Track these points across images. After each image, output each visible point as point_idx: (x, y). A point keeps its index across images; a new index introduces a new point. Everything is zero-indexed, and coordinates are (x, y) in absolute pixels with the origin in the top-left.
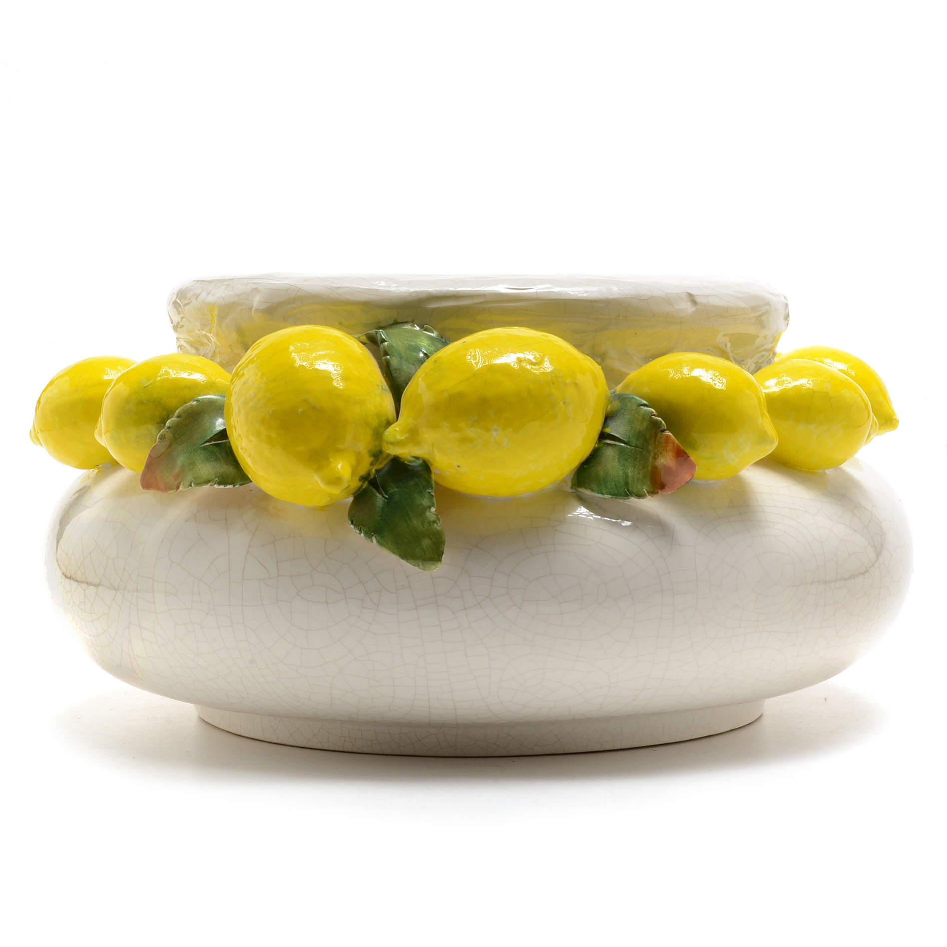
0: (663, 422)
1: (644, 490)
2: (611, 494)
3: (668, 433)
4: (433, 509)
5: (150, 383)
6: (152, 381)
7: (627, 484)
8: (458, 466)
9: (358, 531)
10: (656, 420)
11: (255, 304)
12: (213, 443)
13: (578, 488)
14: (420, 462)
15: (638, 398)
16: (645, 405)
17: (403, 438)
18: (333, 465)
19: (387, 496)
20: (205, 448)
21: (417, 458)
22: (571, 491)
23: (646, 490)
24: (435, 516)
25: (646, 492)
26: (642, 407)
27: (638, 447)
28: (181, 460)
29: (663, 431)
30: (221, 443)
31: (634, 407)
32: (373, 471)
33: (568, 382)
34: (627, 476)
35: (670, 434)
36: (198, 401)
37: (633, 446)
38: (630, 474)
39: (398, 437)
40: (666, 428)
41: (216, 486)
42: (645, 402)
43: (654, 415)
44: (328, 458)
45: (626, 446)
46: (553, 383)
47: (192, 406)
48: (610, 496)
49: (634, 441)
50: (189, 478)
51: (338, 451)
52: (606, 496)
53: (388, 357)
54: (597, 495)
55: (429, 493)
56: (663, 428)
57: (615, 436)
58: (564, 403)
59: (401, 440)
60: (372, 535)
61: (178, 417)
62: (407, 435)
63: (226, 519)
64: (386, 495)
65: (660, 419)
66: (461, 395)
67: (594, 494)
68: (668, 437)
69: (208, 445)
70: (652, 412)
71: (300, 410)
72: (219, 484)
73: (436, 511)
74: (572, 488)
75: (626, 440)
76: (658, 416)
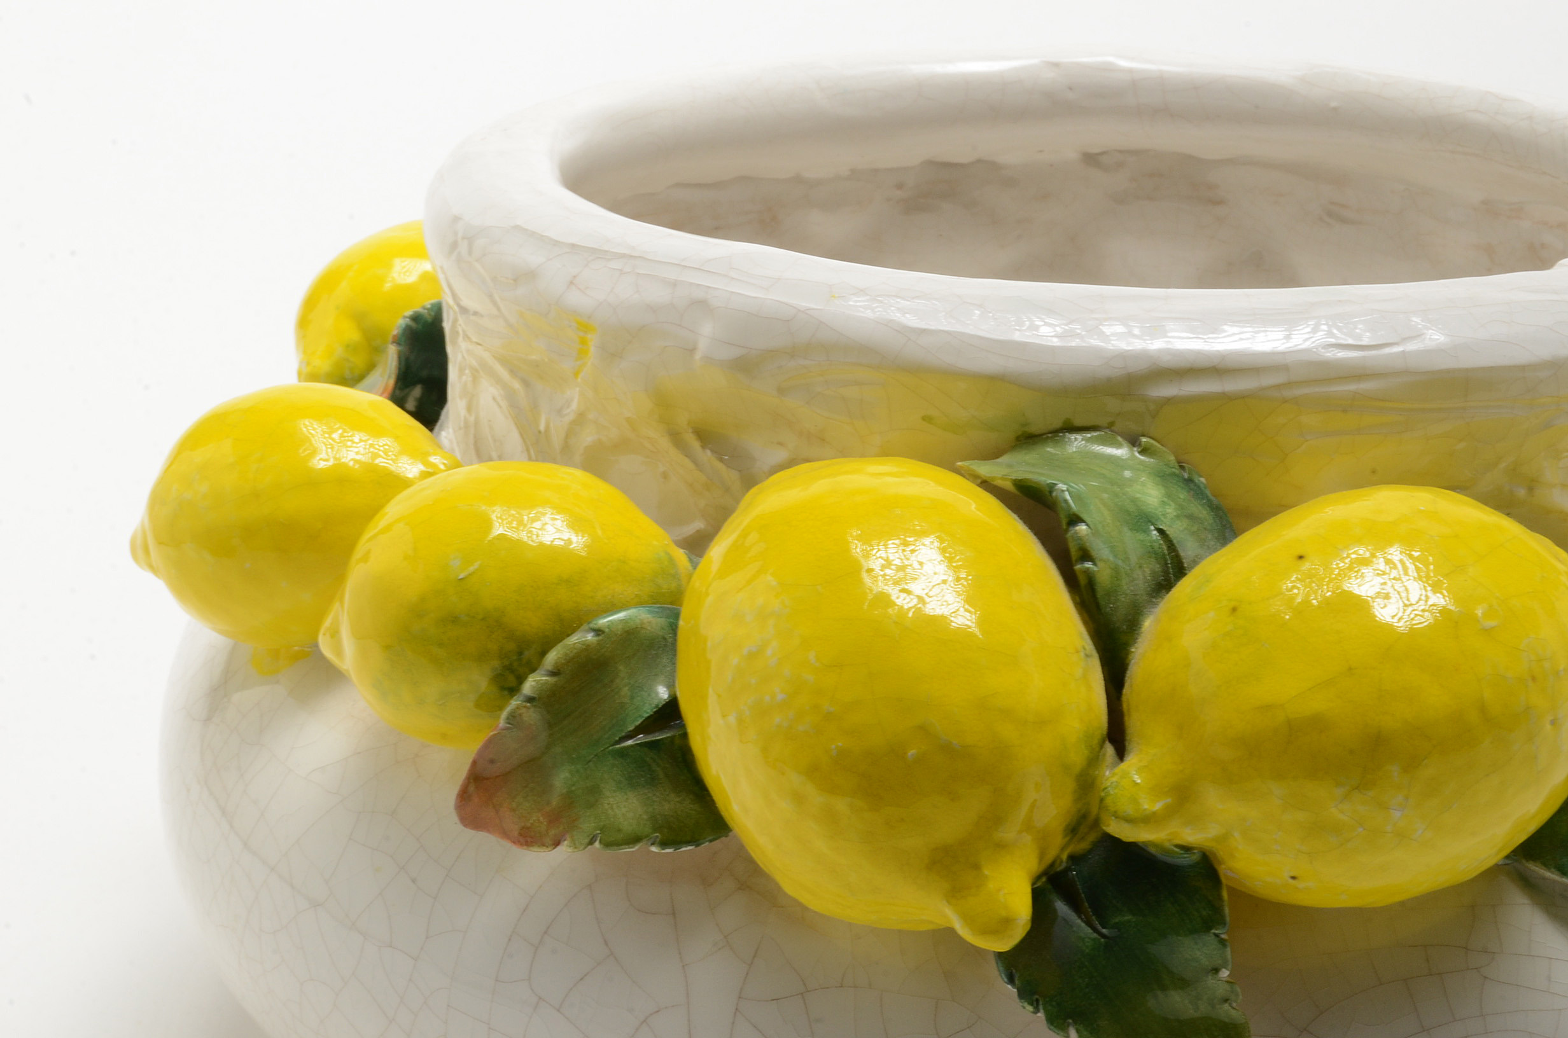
4: (1225, 973)
5: (472, 569)
6: (476, 565)
8: (1293, 878)
9: (1030, 1008)
11: (703, 345)
12: (641, 738)
13: (1524, 861)
14: (1195, 857)
17: (1157, 806)
18: (991, 885)
19: (1104, 931)
20: (623, 754)
21: (1187, 849)
24: (1227, 987)
28: (561, 779)
30: (662, 739)
32: (1064, 857)
33: (1561, 667)
36: (598, 632)
39: (1146, 806)
41: (654, 849)
44: (977, 867)
47: (587, 647)
50: (588, 825)
51: (1001, 847)
53: (1088, 565)
55: (1217, 935)
58: (1553, 722)
59: (1154, 813)
60: (1069, 1025)
61: (553, 673)
62: (1169, 800)
63: (674, 914)
64: (1104, 928)
66: (1318, 723)
69: (632, 746)
71: (912, 752)
72: (664, 844)
73: (1229, 976)
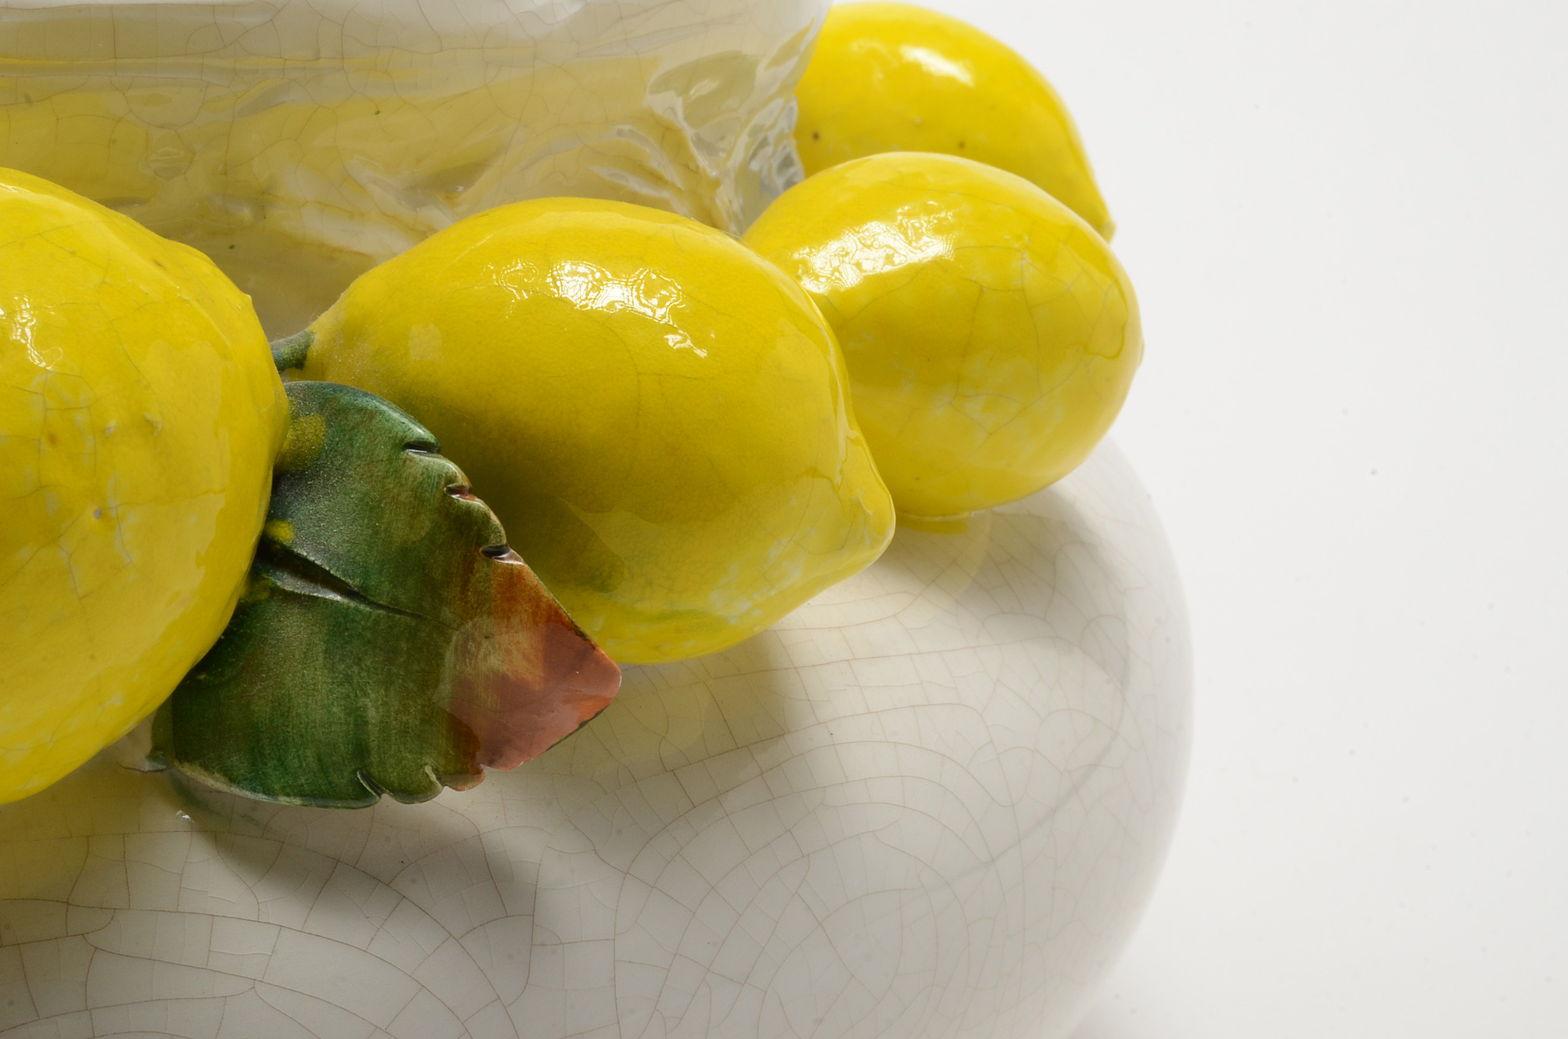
0: (494, 518)
1: (428, 770)
2: (301, 794)
3: (512, 560)
7: (361, 751)
10: (469, 512)
13: (176, 763)
15: (396, 415)
16: (421, 445)
22: (147, 766)
23: (436, 771)
25: (433, 777)
26: (411, 453)
27: (400, 612)
29: (498, 551)
31: (382, 452)
33: (112, 423)
34: (360, 721)
35: (518, 563)
37: (380, 607)
38: (372, 715)
40: (504, 541)
42: (420, 432)
43: (459, 490)
45: (353, 604)
46: (53, 439)
48: (298, 801)
49: (386, 587)
52: (283, 800)
54: (248, 794)
56: (493, 542)
57: (313, 564)
58: (100, 514)
65: (478, 503)
67: (235, 790)
68: (513, 578)
70: (450, 479)
74: (152, 756)
75: (354, 583)
76: (474, 491)
